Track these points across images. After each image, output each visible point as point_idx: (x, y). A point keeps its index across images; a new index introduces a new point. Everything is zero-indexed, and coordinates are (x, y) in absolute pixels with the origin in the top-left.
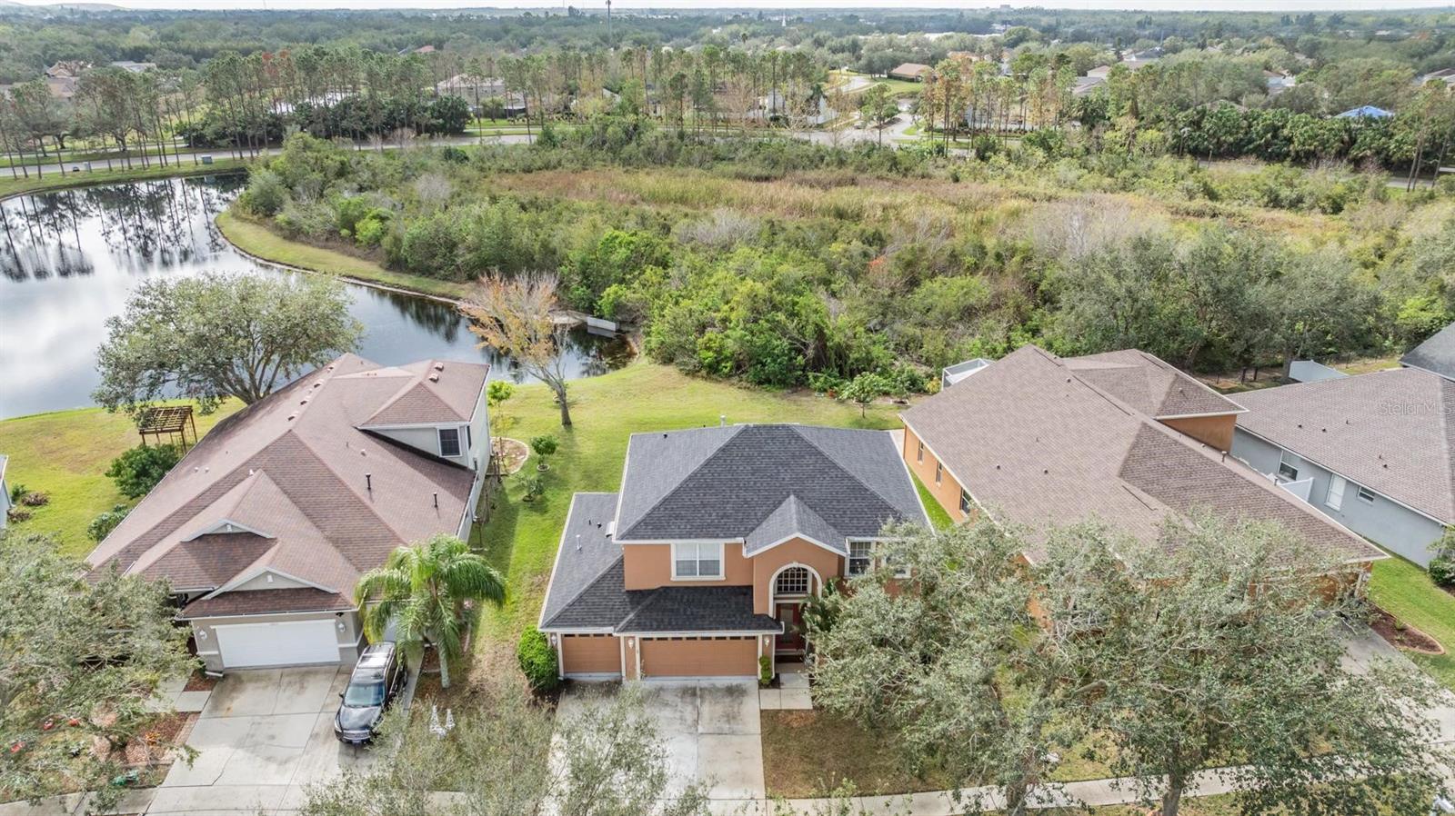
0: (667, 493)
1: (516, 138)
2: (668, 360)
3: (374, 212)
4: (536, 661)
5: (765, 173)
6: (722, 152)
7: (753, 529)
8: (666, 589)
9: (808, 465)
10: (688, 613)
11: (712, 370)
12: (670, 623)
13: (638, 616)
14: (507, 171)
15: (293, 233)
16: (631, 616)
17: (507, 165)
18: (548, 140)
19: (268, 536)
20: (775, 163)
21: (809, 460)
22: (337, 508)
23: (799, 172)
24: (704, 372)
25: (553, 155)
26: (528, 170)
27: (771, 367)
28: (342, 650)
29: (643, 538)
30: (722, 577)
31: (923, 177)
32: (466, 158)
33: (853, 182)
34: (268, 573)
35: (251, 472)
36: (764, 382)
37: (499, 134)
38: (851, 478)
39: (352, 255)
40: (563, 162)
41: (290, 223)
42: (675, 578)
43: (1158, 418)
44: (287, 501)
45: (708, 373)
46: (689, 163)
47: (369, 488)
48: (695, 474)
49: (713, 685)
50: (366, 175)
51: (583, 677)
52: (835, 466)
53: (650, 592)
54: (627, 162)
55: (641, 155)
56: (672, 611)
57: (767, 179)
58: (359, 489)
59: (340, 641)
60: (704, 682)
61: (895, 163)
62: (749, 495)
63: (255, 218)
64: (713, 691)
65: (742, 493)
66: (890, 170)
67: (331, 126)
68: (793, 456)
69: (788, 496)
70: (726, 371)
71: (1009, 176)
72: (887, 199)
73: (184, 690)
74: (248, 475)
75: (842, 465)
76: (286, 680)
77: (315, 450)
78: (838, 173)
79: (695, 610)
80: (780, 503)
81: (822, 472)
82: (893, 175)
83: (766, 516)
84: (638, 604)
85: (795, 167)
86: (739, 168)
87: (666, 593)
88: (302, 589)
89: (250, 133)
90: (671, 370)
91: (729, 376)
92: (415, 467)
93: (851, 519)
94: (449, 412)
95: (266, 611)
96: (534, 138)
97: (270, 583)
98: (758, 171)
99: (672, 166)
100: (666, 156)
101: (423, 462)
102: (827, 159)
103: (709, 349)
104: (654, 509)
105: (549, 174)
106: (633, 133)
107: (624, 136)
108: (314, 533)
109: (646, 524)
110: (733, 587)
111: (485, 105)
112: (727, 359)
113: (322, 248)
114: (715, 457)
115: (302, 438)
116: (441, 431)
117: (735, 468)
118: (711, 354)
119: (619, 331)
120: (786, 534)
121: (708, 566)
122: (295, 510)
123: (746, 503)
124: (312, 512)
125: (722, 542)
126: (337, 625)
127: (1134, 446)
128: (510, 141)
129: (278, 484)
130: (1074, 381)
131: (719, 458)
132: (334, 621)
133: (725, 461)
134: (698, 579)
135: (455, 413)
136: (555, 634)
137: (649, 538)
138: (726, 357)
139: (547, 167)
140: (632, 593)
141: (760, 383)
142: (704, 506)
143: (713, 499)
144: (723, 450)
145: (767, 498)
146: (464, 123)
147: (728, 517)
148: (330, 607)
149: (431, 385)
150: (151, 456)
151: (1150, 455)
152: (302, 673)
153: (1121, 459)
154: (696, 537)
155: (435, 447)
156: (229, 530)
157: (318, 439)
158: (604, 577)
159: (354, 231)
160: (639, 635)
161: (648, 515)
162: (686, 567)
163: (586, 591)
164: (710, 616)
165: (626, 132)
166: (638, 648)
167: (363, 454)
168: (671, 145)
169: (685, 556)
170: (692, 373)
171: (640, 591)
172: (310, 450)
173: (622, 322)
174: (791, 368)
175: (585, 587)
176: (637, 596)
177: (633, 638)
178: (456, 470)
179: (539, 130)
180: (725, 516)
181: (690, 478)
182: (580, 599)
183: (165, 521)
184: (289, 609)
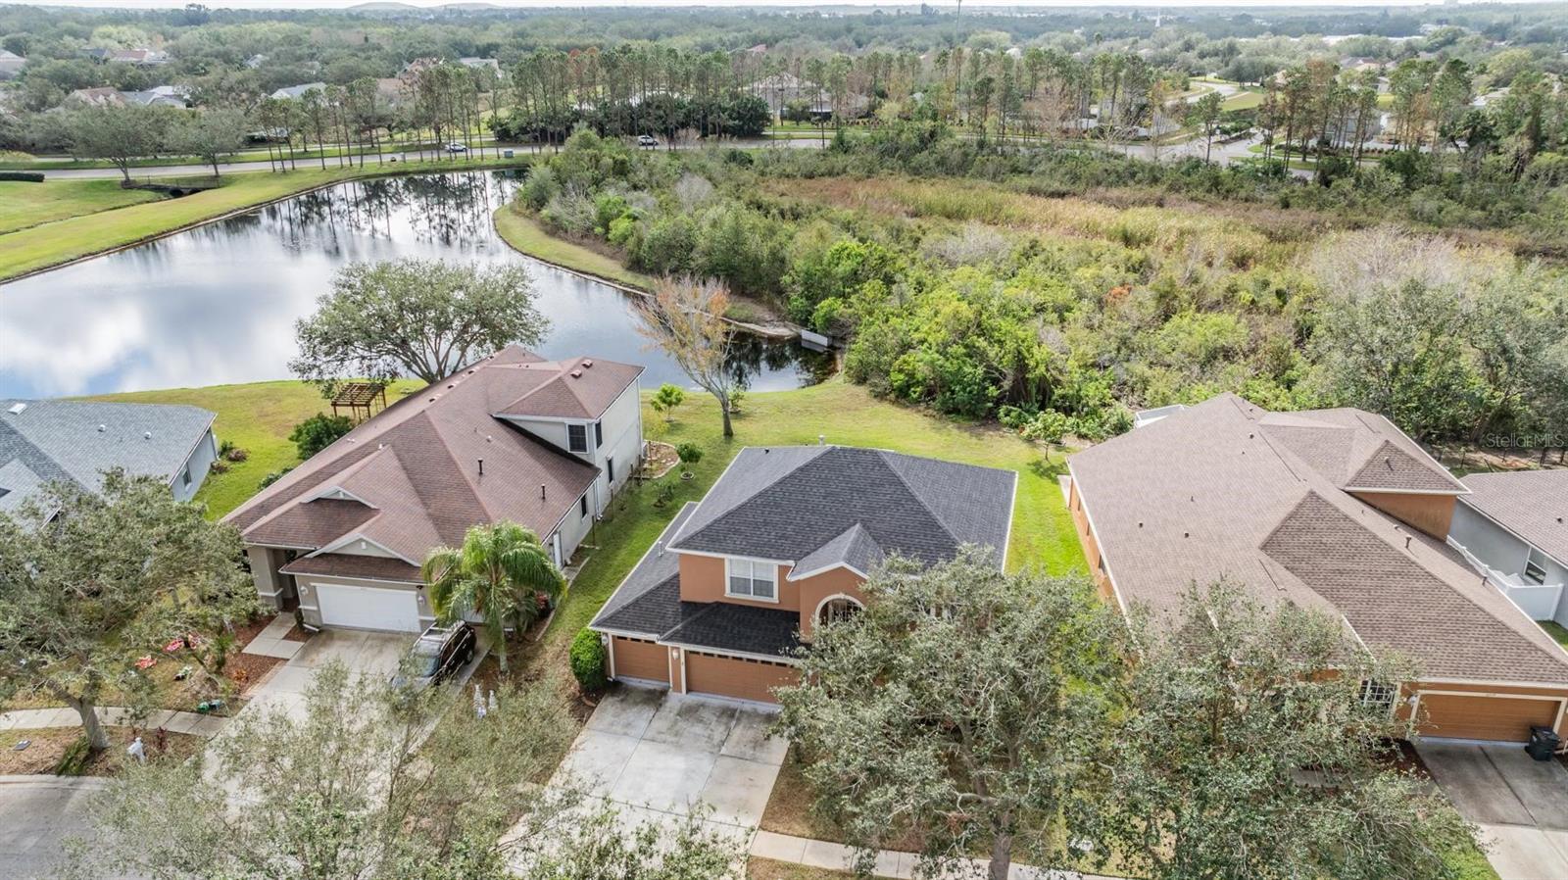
0: (732, 507)
1: (808, 142)
2: (861, 380)
3: (630, 211)
4: (581, 657)
5: (1064, 188)
6: (1021, 165)
7: (808, 553)
8: (719, 605)
9: (885, 495)
10: (735, 632)
11: (902, 395)
12: (714, 639)
13: (685, 628)
14: (788, 176)
15: (555, 229)
16: (679, 627)
17: (789, 170)
18: (842, 146)
19: (373, 506)
20: (1075, 178)
21: (888, 489)
22: (445, 488)
23: (1101, 189)
24: (892, 396)
25: (840, 160)
26: (810, 176)
27: (961, 396)
28: (422, 622)
29: (696, 549)
30: (775, 599)
31: (1247, 200)
32: (751, 162)
33: (1160, 204)
34: (361, 540)
35: (381, 446)
36: (952, 411)
37: (790, 138)
38: (927, 513)
39: (601, 253)
40: (848, 169)
41: (553, 219)
42: (729, 594)
43: (1348, 489)
44: (403, 476)
45: (897, 397)
46: (982, 175)
47: (481, 473)
48: (766, 491)
49: (755, 709)
50: (643, 175)
51: (633, 682)
52: (913, 499)
53: (704, 605)
54: (916, 171)
55: (932, 164)
56: (719, 627)
57: (1062, 195)
58: (469, 472)
59: (421, 613)
60: (748, 705)
61: (1216, 183)
62: (814, 519)
64: (753, 715)
65: (808, 516)
66: (1209, 191)
67: (632, 124)
68: (873, 484)
69: (854, 524)
70: (915, 396)
71: (1352, 204)
72: (1187, 224)
73: (284, 638)
74: (377, 449)
75: (921, 498)
76: (369, 642)
77: (440, 431)
78: (1147, 191)
79: (742, 629)
81: (898, 503)
82: (1212, 197)
83: (825, 542)
84: (690, 615)
85: (1099, 183)
86: (1034, 182)
87: (720, 608)
88: (391, 559)
89: (551, 128)
90: (863, 391)
91: (917, 402)
92: (538, 458)
94: (579, 409)
95: (354, 575)
96: (828, 143)
97: (362, 550)
98: (1056, 186)
99: (963, 176)
100: (957, 167)
101: (549, 455)
102: (1140, 175)
103: (901, 371)
104: (716, 521)
105: (828, 180)
106: (929, 139)
107: (918, 144)
108: (420, 510)
109: (703, 536)
110: (787, 612)
111: (791, 107)
112: (918, 384)
113: (575, 243)
114: (792, 476)
115: (432, 420)
116: (570, 426)
117: (808, 489)
118: (902, 376)
119: (830, 346)
120: (832, 562)
121: (763, 587)
122: (409, 486)
123: (809, 526)
124: (423, 491)
125: (775, 563)
126: (418, 596)
128: (799, 145)
129: (400, 460)
131: (796, 477)
132: (415, 593)
133: (801, 481)
134: (751, 598)
135: (584, 410)
136: (606, 634)
137: (702, 550)
138: (918, 382)
139: (830, 174)
140: (686, 604)
141: (948, 412)
142: (766, 523)
143: (777, 518)
144: (801, 469)
145: (832, 523)
146: (763, 125)
147: (786, 538)
148: (410, 579)
149: (570, 381)
151: (1311, 530)
152: (385, 638)
153: (1269, 529)
154: (749, 555)
155: (563, 441)
156: (341, 497)
157: (449, 421)
158: (664, 584)
159: (607, 230)
160: (684, 647)
161: (708, 527)
162: (739, 584)
163: (644, 596)
164: (756, 637)
165: (922, 141)
166: (683, 660)
167: (488, 441)
168: (966, 155)
169: (739, 573)
170: (881, 396)
171: (695, 604)
172: (436, 432)
173: (834, 338)
174: (982, 396)
175: (644, 591)
176: (690, 607)
177: (678, 648)
178: (579, 466)
179: (834, 134)
180: (783, 536)
181: (760, 495)
182: (636, 603)
183: (298, 483)
184: (376, 576)
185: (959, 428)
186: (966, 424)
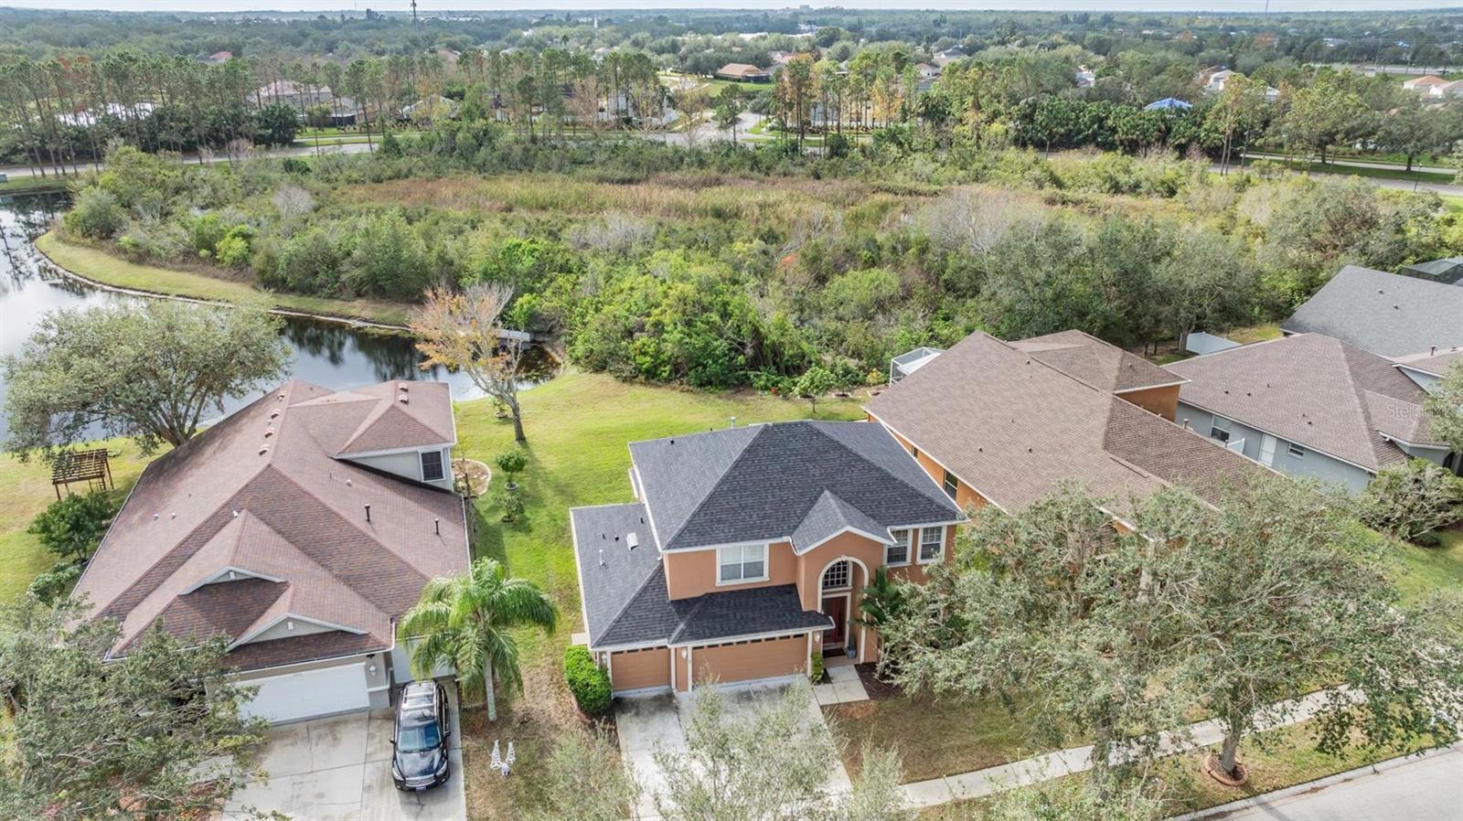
0: (702, 499)
1: (357, 147)
2: (600, 367)
3: (236, 230)
4: (592, 682)
5: (627, 176)
6: (579, 155)
7: (796, 527)
8: (711, 596)
9: (834, 460)
10: (739, 617)
11: (650, 375)
12: (722, 629)
13: (689, 625)
14: (356, 182)
15: (141, 256)
16: (682, 626)
17: (355, 176)
18: (392, 148)
19: (277, 580)
20: (636, 165)
21: (832, 454)
22: (340, 544)
23: (663, 174)
24: (642, 378)
25: (402, 163)
26: (378, 181)
27: (713, 368)
28: (371, 694)
29: (689, 545)
30: (766, 577)
31: (785, 175)
32: (308, 169)
33: (718, 182)
34: (289, 619)
35: (235, 514)
36: (705, 384)
37: (340, 143)
38: (879, 469)
39: (216, 277)
40: (414, 171)
41: (136, 245)
42: (720, 584)
43: (1116, 392)
44: (283, 541)
45: (646, 379)
46: (547, 168)
47: (369, 520)
49: (765, 687)
50: (206, 190)
51: (632, 694)
52: (860, 459)
53: (696, 600)
54: (481, 168)
55: (495, 161)
56: (721, 616)
57: (630, 181)
58: (358, 521)
59: (369, 686)
60: (755, 685)
61: (755, 163)
62: (784, 493)
63: (89, 241)
64: (770, 692)
65: (777, 492)
66: (752, 169)
67: (150, 138)
68: (818, 452)
69: (822, 491)
70: (665, 375)
71: (868, 172)
72: (760, 198)
74: (232, 517)
75: (865, 456)
76: (314, 734)
77: (302, 484)
78: (700, 174)
79: (744, 614)
80: (816, 499)
81: (849, 465)
82: (755, 174)
83: (805, 512)
84: (686, 613)
85: (657, 170)
86: (599, 171)
87: (712, 599)
88: (325, 633)
89: (51, 147)
90: (605, 377)
91: (668, 380)
92: (402, 494)
93: (887, 509)
94: (428, 434)
95: (290, 661)
96: (376, 147)
97: (291, 630)
98: (620, 174)
99: (530, 171)
100: (527, 159)
101: (409, 489)
102: (687, 159)
103: (645, 354)
104: (694, 515)
105: (403, 183)
106: (484, 138)
107: (474, 142)
108: (320, 572)
109: (690, 532)
110: (776, 587)
111: (310, 114)
112: (664, 363)
113: (178, 270)
114: (742, 459)
115: (284, 472)
116: (423, 455)
117: (763, 467)
118: (648, 359)
119: (533, 341)
120: (836, 529)
121: (755, 569)
122: (294, 551)
123: (783, 501)
124: (314, 551)
125: (766, 543)
126: (367, 668)
127: (1111, 420)
128: (352, 150)
129: (268, 524)
130: (1033, 362)
131: (747, 459)
132: (364, 663)
133: (753, 462)
134: (742, 582)
135: (436, 435)
136: (605, 653)
137: (696, 545)
138: (663, 361)
139: (398, 176)
140: (677, 603)
141: (701, 385)
142: (743, 508)
143: (750, 501)
144: (747, 451)
145: (801, 494)
146: (294, 132)
147: (769, 517)
148: (361, 650)
149: (403, 407)
150: (84, 506)
151: (1128, 428)
152: (330, 724)
153: (1101, 433)
154: (742, 540)
155: (415, 470)
156: (232, 577)
157: (300, 472)
158: (645, 589)
159: (214, 252)
160: (691, 644)
161: (689, 522)
162: (731, 572)
163: (630, 606)
164: (761, 618)
165: (476, 137)
166: (690, 658)
167: (349, 485)
168: (526, 150)
169: (730, 561)
170: (629, 380)
171: (685, 600)
172: (296, 485)
173: (536, 333)
174: (733, 368)
175: (628, 601)
176: (683, 605)
177: (686, 648)
178: (440, 495)
179: (381, 138)
180: (765, 516)
181: (723, 481)
182: (626, 613)
183: (147, 575)
184: (317, 656)
185: (720, 398)
186: (724, 393)
